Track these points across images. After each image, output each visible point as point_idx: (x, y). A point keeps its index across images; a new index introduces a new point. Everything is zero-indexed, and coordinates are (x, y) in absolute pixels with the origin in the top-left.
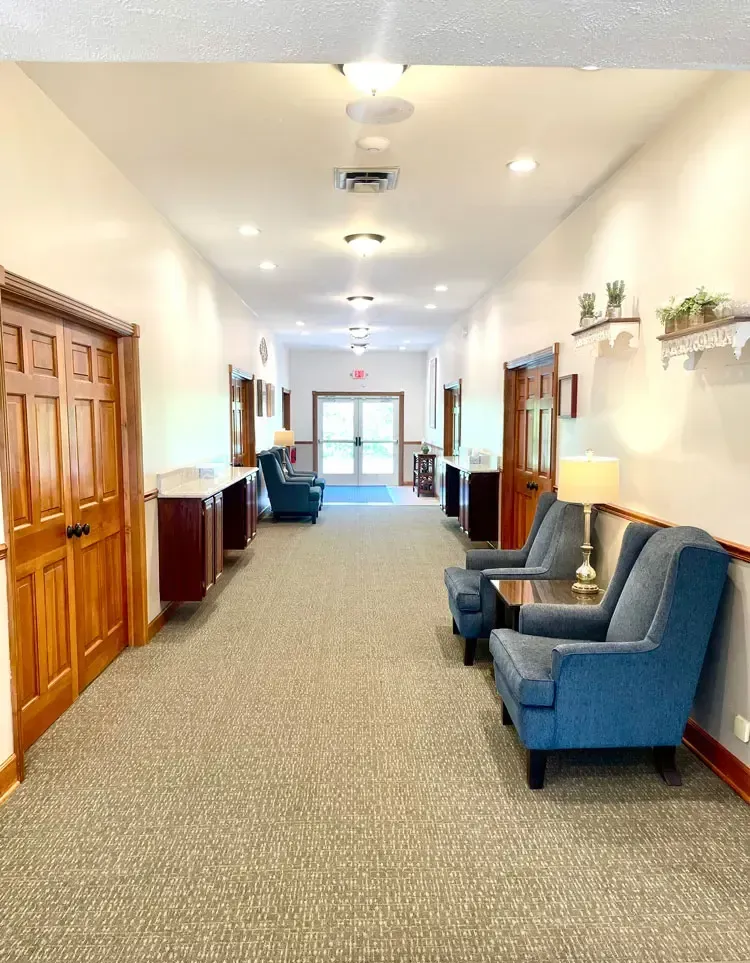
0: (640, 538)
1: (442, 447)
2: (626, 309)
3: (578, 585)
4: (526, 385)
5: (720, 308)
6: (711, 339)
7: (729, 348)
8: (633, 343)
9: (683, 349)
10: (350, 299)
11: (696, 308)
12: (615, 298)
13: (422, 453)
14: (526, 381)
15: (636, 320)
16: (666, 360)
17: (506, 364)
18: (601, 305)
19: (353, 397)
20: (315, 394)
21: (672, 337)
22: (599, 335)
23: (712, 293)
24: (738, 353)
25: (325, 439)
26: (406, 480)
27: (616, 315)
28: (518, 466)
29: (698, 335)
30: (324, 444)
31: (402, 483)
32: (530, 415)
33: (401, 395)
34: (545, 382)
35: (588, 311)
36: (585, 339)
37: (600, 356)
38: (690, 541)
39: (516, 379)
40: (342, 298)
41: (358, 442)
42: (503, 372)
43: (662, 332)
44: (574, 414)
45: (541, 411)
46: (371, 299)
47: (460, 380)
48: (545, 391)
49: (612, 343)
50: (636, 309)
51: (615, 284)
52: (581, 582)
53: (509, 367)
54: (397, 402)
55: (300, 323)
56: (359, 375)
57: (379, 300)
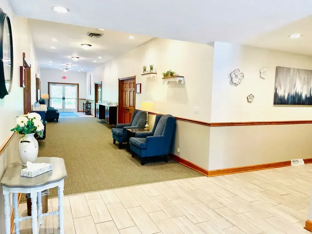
0: (159, 117)
1: (94, 100)
2: (154, 71)
3: (145, 129)
4: (125, 85)
5: (174, 74)
6: (172, 80)
7: (176, 82)
8: (155, 78)
9: (167, 80)
10: (72, 57)
11: (169, 74)
12: (152, 68)
13: (86, 102)
14: (125, 84)
15: (156, 73)
16: (164, 82)
17: (119, 79)
18: (148, 69)
19: (62, 84)
20: (49, 83)
21: (165, 78)
22: (148, 76)
23: (172, 71)
24: (177, 82)
25: (52, 97)
26: (80, 110)
27: (152, 72)
28: (123, 105)
29: (170, 79)
30: (52, 99)
31: (78, 111)
32: (126, 92)
33: (78, 85)
34: (131, 84)
35: (145, 70)
36: (145, 76)
37: (147, 80)
38: (169, 116)
39: (122, 83)
40: (70, 57)
41: (64, 98)
42: (118, 81)
43: (163, 77)
44: (140, 92)
45: (130, 91)
46: (79, 58)
47: (102, 82)
48: (131, 86)
49: (151, 78)
50: (156, 71)
51: (152, 65)
52: (146, 128)
53: (120, 80)
54: (77, 87)
55: (51, 62)
56: (64, 78)
57: (81, 58)
